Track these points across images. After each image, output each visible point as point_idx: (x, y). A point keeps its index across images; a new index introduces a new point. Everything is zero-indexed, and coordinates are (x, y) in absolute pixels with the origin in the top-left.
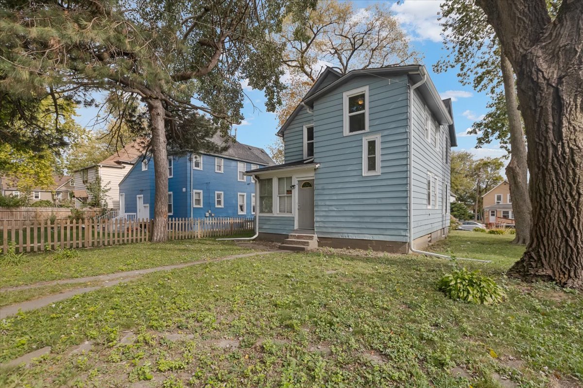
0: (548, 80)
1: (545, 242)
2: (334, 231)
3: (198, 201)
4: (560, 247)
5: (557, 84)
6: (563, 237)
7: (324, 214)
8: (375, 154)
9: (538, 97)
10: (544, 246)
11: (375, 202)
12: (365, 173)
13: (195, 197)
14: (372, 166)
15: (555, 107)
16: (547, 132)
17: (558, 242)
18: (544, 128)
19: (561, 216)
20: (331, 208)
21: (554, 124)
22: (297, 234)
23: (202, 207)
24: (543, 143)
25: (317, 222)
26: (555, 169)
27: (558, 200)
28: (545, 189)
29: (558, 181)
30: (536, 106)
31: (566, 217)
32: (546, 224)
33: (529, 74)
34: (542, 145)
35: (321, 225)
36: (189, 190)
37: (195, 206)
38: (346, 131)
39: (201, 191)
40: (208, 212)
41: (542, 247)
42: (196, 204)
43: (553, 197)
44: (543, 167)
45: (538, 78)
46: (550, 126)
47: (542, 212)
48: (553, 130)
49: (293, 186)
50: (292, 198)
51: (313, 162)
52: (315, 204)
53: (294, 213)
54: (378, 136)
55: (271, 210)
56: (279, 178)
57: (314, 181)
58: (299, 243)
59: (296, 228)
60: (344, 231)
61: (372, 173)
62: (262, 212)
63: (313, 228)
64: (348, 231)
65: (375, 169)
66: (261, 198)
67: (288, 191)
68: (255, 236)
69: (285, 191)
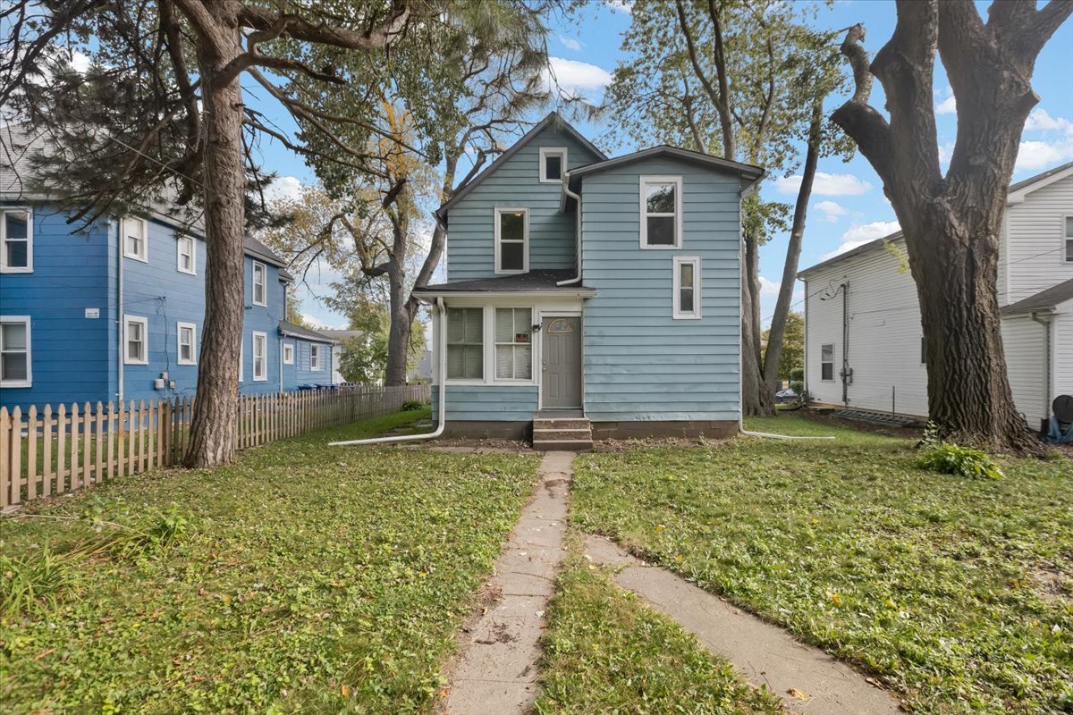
0: (961, 238)
1: (963, 410)
2: (623, 409)
3: (136, 348)
4: (977, 413)
5: (970, 245)
6: (979, 402)
7: (603, 379)
8: (682, 290)
9: (951, 254)
10: (962, 414)
11: (692, 360)
12: (678, 314)
13: (127, 336)
14: (687, 303)
15: (968, 268)
16: (960, 293)
17: (975, 408)
18: (957, 290)
19: (977, 381)
20: (616, 370)
21: (967, 285)
22: (552, 420)
23: (146, 361)
24: (955, 303)
25: (588, 394)
26: (969, 332)
27: (974, 365)
28: (959, 352)
29: (972, 345)
30: (948, 263)
31: (982, 382)
32: (962, 390)
33: (942, 227)
34: (954, 306)
35: (598, 399)
36: (112, 314)
37: (129, 361)
38: (644, 242)
39: (144, 320)
40: (161, 376)
41: (959, 414)
42: (131, 356)
43: (969, 362)
44: (956, 330)
45: (952, 234)
46: (964, 287)
47: (956, 377)
48: (966, 292)
49: (537, 327)
50: (531, 349)
51: (579, 285)
52: (584, 362)
53: (537, 379)
54: (697, 258)
55: (479, 374)
56: (497, 309)
57: (579, 319)
58: (569, 435)
59: (540, 407)
60: (642, 408)
61: (687, 315)
62: (450, 376)
63: (578, 406)
64: (648, 408)
65: (692, 309)
66: (450, 347)
67: (518, 336)
68: (440, 430)
69: (514, 336)
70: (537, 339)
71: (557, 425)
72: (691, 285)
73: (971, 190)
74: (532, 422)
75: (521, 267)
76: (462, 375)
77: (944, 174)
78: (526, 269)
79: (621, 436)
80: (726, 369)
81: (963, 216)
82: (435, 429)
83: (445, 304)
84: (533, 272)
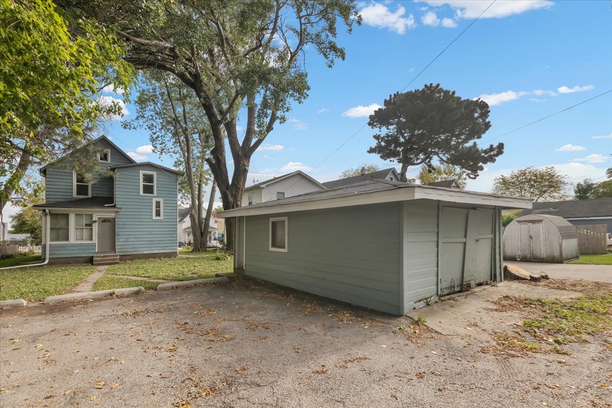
0: (231, 202)
2: (133, 250)
5: (233, 204)
7: (125, 240)
8: (156, 210)
9: (229, 205)
11: (160, 233)
12: (154, 217)
14: (158, 214)
20: (130, 237)
22: (102, 255)
25: (118, 245)
35: (122, 247)
38: (141, 193)
45: (229, 200)
49: (96, 221)
50: (92, 230)
51: (114, 206)
52: (116, 234)
53: (95, 240)
54: (162, 199)
55: (67, 239)
56: (76, 215)
57: (114, 219)
58: (109, 260)
59: (96, 251)
60: (140, 249)
61: (158, 218)
62: (51, 240)
63: (114, 249)
64: (143, 249)
65: (160, 216)
66: (51, 229)
67: (86, 224)
68: (46, 262)
69: (84, 225)
70: (95, 227)
71: (104, 257)
72: (160, 208)
73: (234, 190)
74: (93, 257)
75: (87, 195)
76: (57, 240)
77: (230, 184)
78: (90, 195)
79: (131, 260)
80: (172, 236)
81: (232, 196)
82: (44, 261)
83: (49, 212)
84: (93, 198)
